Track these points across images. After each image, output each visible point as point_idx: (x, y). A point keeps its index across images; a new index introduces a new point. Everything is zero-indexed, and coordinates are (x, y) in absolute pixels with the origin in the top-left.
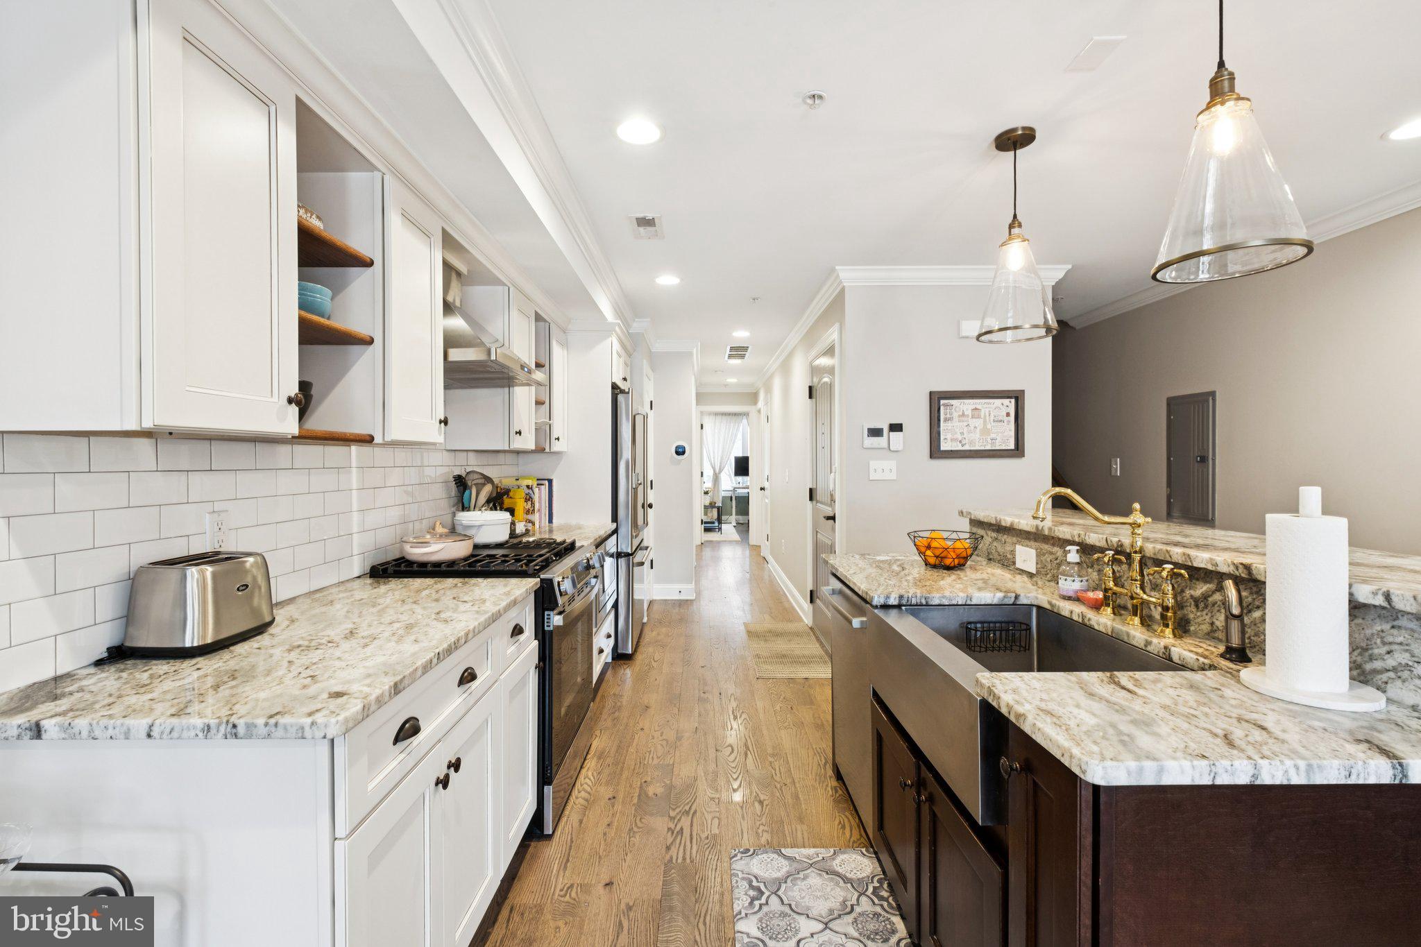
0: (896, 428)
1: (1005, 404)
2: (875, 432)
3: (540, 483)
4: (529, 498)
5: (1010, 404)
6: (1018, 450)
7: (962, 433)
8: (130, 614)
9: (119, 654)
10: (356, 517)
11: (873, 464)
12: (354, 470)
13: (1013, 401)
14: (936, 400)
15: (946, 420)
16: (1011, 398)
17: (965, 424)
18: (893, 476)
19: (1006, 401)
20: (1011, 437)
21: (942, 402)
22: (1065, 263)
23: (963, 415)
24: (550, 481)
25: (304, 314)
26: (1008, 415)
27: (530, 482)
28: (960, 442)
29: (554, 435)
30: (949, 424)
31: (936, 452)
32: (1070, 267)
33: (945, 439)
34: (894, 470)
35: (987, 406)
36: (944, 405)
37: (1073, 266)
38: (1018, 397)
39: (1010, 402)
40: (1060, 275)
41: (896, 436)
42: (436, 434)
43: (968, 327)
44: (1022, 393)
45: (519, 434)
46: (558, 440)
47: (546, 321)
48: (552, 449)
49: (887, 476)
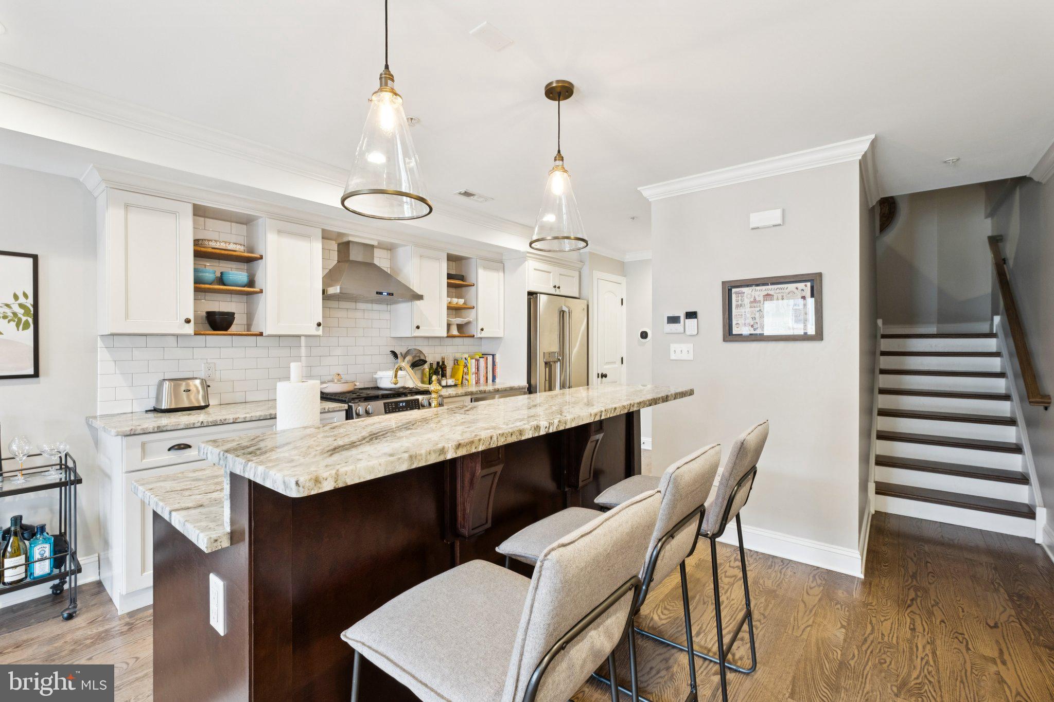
0: (691, 315)
1: (800, 288)
2: (673, 320)
3: (482, 356)
4: (466, 366)
5: (807, 288)
6: (819, 334)
7: (754, 318)
8: (158, 395)
9: (154, 410)
11: (673, 347)
13: (810, 284)
14: (729, 289)
15: (737, 306)
16: (807, 281)
17: (758, 309)
18: (691, 357)
19: (801, 285)
21: (734, 290)
22: (868, 133)
23: (755, 301)
24: (493, 356)
26: (803, 298)
27: (466, 356)
28: (752, 326)
29: (480, 327)
30: (742, 310)
31: (729, 335)
32: (873, 136)
33: (737, 324)
34: (691, 352)
35: (781, 291)
36: (736, 293)
37: (876, 138)
38: (815, 280)
39: (806, 286)
40: (865, 148)
41: (692, 322)
42: (313, 330)
43: (757, 219)
44: (820, 275)
45: (418, 327)
46: (482, 330)
47: (472, 258)
48: (479, 336)
49: (685, 356)
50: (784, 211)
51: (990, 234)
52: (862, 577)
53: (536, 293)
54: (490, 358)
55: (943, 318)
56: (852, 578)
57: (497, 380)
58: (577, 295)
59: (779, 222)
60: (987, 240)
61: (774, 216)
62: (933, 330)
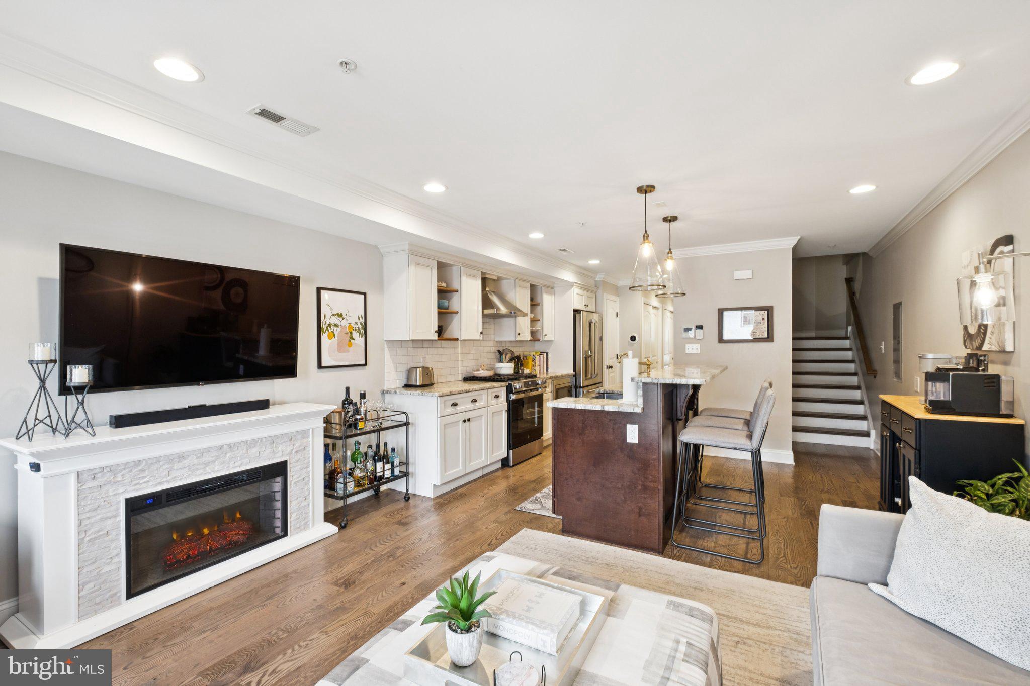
0: (700, 327)
1: (762, 314)
2: (687, 330)
3: (541, 353)
4: (534, 360)
5: (765, 314)
6: (770, 338)
8: (409, 377)
9: (407, 386)
10: (460, 363)
11: (687, 346)
12: (459, 348)
13: (766, 312)
14: (721, 311)
15: (726, 322)
16: (765, 310)
18: (698, 352)
19: (762, 312)
20: (765, 331)
21: (724, 312)
22: (797, 235)
24: (547, 353)
25: (439, 310)
26: (763, 319)
27: (534, 353)
28: (735, 335)
29: (544, 334)
30: (728, 325)
31: (721, 340)
32: (799, 237)
33: (726, 333)
34: (699, 349)
35: (751, 315)
36: (726, 314)
37: (801, 237)
38: (769, 310)
40: (795, 242)
41: (699, 331)
42: (479, 337)
43: (738, 275)
44: (772, 307)
45: (519, 334)
46: (546, 335)
47: (537, 286)
48: (544, 339)
49: (695, 352)
50: (753, 271)
51: (846, 277)
52: (794, 464)
53: (580, 311)
54: (545, 354)
55: (818, 327)
56: (790, 465)
57: (549, 370)
58: (594, 310)
59: (751, 277)
60: (844, 280)
61: (747, 274)
62: (813, 334)
